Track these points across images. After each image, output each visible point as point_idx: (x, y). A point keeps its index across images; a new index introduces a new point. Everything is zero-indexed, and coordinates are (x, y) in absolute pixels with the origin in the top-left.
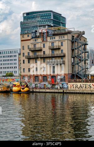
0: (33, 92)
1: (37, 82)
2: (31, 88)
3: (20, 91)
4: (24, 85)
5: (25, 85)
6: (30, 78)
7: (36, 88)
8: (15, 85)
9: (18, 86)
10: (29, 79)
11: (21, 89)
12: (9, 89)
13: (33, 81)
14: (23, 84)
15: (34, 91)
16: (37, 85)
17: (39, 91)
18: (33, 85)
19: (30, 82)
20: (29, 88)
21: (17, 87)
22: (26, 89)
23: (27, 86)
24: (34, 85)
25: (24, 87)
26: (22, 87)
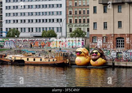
0: (113, 67)
1: (119, 49)
2: (109, 59)
3: (88, 64)
4: (96, 53)
5: (99, 54)
6: (106, 41)
7: (118, 58)
8: (80, 53)
9: (86, 55)
10: (104, 42)
11: (91, 61)
12: (68, 60)
13: (112, 47)
14: (95, 51)
15: (116, 64)
16: (120, 55)
17: (124, 65)
18: (113, 54)
19: (106, 47)
20: (106, 59)
21: (83, 56)
22: (100, 61)
23: (102, 56)
24: (115, 54)
25: (97, 57)
26: (93, 57)
